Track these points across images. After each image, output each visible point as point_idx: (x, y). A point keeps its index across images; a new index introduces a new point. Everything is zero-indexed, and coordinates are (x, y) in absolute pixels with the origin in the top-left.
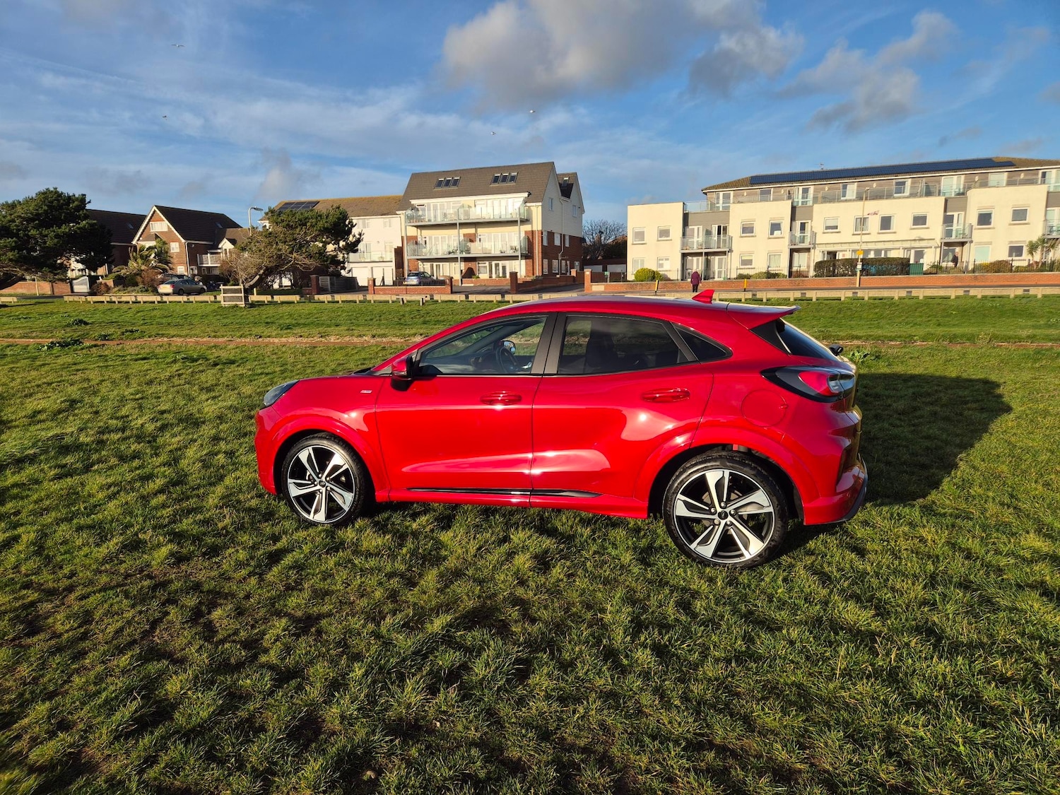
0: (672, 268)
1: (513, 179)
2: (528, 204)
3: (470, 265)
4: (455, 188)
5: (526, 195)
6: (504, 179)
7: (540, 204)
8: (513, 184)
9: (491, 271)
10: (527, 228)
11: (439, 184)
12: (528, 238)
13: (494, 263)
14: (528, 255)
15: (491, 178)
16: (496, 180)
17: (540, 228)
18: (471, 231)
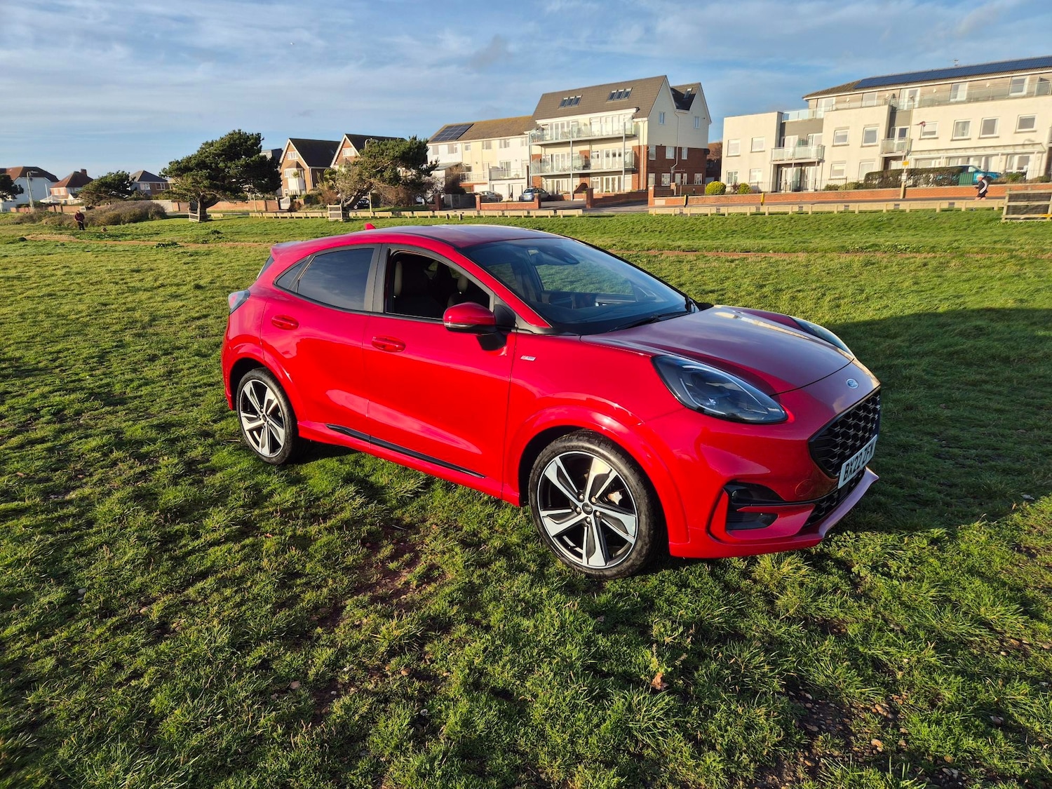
0: (763, 179)
1: (627, 94)
2: (635, 120)
3: (585, 180)
4: (576, 106)
5: (634, 110)
6: (619, 95)
7: (646, 119)
8: (626, 100)
9: (602, 185)
10: (634, 143)
11: (563, 103)
12: (635, 154)
13: (605, 178)
14: (634, 170)
15: (607, 95)
16: (612, 96)
17: (646, 143)
18: (586, 147)
